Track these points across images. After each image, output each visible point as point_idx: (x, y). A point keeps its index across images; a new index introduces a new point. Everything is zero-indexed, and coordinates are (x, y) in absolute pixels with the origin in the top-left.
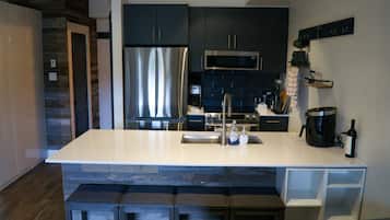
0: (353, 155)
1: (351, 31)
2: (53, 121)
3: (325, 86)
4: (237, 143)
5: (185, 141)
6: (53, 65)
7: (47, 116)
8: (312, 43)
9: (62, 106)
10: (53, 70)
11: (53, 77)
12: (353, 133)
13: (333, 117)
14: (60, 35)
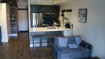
0: (72, 29)
1: (71, 11)
2: (13, 28)
3: (67, 19)
4: (56, 28)
5: (47, 28)
6: (13, 16)
7: (11, 27)
8: (65, 12)
9: (15, 25)
10: (13, 17)
11: (13, 19)
12: (72, 26)
13: (69, 24)
14: (14, 10)
